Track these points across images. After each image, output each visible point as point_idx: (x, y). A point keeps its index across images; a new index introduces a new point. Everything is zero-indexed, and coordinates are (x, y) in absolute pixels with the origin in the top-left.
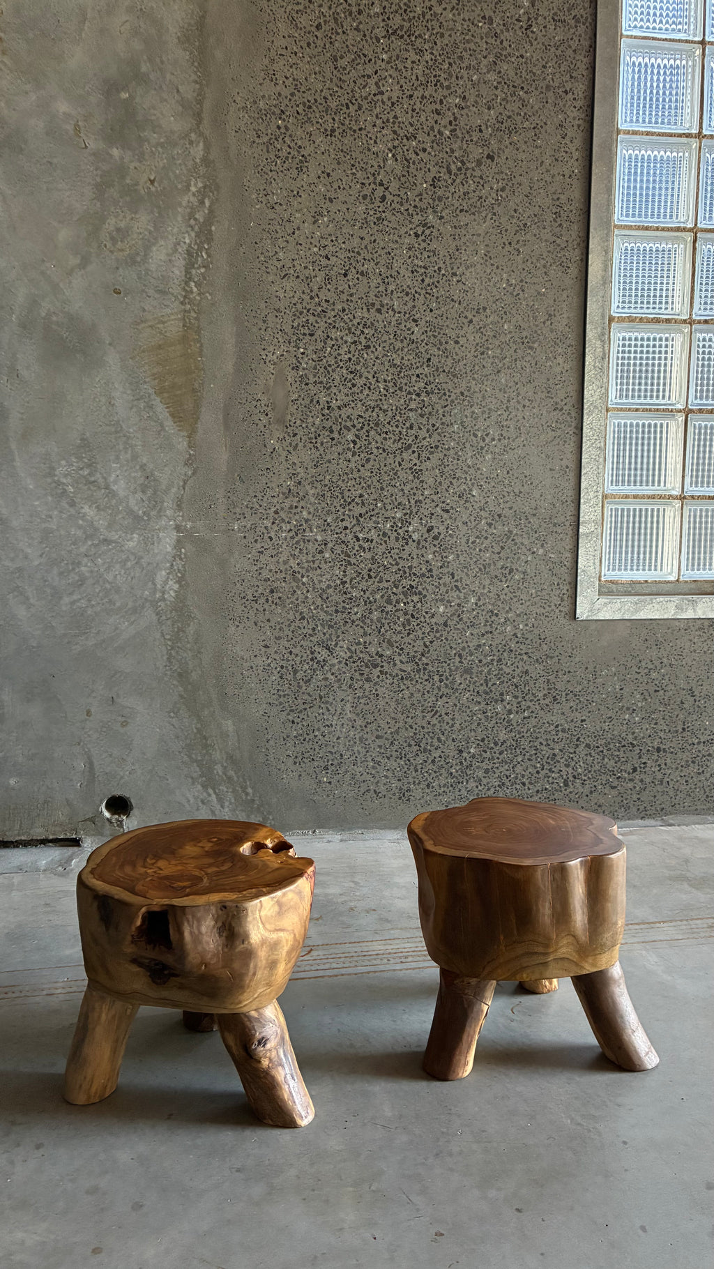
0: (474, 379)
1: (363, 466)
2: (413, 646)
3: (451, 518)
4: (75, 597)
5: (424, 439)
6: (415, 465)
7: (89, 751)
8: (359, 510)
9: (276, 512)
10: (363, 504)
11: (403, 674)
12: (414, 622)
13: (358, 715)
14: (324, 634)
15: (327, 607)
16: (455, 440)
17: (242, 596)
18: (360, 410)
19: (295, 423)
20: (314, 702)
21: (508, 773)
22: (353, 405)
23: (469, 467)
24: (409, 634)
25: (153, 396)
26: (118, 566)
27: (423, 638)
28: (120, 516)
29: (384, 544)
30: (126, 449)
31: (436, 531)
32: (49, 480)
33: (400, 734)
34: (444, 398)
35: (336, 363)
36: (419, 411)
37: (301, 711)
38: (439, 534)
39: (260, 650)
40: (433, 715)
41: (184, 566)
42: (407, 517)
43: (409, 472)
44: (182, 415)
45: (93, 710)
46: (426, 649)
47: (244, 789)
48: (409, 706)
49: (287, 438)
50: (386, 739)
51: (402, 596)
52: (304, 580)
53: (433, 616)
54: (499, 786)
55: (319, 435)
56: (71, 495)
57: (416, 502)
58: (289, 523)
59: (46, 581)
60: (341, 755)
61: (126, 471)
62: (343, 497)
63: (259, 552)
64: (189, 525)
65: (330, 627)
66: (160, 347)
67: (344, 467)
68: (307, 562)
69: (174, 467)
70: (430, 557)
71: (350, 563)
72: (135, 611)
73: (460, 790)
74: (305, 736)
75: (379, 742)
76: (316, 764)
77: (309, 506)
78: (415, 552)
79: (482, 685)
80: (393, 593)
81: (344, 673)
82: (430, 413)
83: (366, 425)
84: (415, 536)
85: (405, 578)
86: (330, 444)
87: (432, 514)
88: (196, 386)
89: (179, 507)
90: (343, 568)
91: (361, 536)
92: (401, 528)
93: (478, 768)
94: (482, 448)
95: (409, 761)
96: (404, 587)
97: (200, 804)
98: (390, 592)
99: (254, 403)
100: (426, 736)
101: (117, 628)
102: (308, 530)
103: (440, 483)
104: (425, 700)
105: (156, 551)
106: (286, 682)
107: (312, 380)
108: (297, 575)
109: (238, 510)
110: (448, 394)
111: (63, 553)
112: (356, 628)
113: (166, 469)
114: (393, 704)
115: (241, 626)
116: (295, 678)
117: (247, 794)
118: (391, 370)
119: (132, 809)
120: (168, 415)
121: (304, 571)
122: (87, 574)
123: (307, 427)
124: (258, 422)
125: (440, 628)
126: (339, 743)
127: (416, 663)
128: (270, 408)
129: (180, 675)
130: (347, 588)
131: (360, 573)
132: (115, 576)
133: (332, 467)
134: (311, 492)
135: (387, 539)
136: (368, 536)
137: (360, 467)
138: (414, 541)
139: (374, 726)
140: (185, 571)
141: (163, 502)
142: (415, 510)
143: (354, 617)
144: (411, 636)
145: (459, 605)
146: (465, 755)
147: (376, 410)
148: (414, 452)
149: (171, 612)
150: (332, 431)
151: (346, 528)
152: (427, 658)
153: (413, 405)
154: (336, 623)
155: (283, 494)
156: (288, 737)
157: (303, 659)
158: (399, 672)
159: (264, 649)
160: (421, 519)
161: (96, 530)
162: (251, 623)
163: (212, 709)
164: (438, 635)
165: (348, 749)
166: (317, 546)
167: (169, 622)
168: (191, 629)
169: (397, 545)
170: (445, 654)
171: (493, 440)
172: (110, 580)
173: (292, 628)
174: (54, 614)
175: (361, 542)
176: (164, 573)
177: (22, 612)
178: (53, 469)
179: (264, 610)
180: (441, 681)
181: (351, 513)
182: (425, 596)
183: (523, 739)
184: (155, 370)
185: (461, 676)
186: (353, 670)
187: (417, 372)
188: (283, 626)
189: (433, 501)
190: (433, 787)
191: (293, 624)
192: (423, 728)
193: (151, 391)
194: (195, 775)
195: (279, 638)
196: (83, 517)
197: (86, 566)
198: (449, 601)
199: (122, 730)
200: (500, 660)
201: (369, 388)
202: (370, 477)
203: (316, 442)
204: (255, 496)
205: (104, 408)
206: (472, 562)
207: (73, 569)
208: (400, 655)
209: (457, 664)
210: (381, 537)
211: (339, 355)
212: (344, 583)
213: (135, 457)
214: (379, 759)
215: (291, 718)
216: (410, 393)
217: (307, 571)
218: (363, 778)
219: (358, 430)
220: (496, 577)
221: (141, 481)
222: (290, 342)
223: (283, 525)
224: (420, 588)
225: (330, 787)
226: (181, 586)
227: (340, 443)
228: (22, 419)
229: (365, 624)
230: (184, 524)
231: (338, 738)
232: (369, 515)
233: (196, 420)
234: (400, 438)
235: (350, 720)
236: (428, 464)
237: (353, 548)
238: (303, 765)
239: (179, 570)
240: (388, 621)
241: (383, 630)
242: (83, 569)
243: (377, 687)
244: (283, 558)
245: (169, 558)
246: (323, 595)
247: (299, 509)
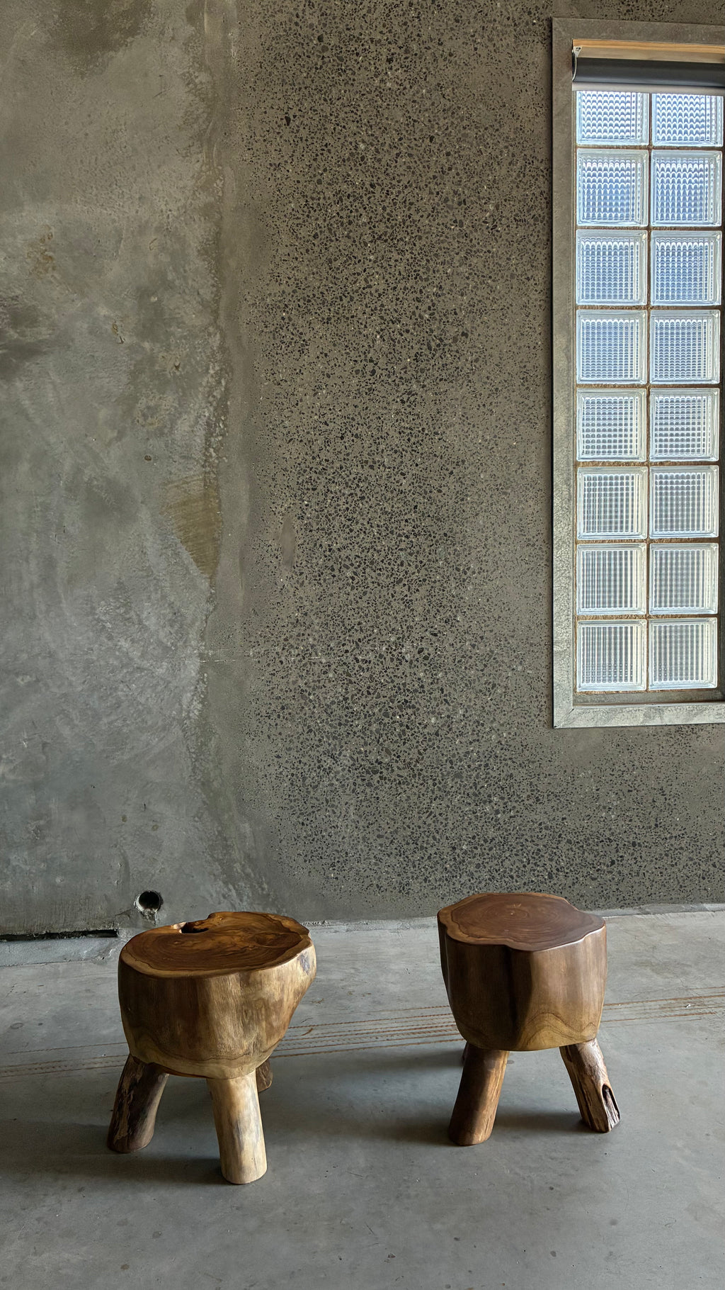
0: (455, 522)
1: (361, 598)
2: (409, 754)
3: (438, 640)
4: (113, 718)
5: (414, 573)
6: (406, 596)
7: (125, 852)
8: (357, 636)
9: (286, 640)
10: (361, 630)
11: (400, 779)
12: (409, 733)
13: (360, 816)
14: (329, 745)
15: (332, 721)
16: (440, 574)
17: (258, 712)
18: (357, 550)
19: (301, 564)
20: (321, 806)
21: (497, 868)
22: (351, 547)
23: (453, 596)
24: (404, 743)
25: (179, 545)
26: (149, 690)
27: (417, 747)
28: (152, 647)
29: (380, 664)
30: (156, 590)
31: (426, 652)
32: (90, 618)
33: (399, 834)
34: (430, 538)
35: (336, 512)
36: (409, 550)
37: (309, 815)
38: (429, 654)
39: (273, 760)
40: (429, 816)
41: (206, 688)
42: (400, 640)
43: (401, 602)
44: (204, 560)
45: (128, 816)
46: (421, 757)
47: (260, 885)
48: (406, 807)
49: (295, 576)
50: (387, 838)
51: (397, 710)
52: (311, 697)
53: (425, 727)
54: (489, 879)
55: (322, 573)
56: (110, 630)
57: (408, 628)
58: (297, 648)
59: (87, 705)
60: (347, 853)
61: (156, 608)
62: (344, 625)
63: (271, 674)
64: (211, 653)
65: (335, 738)
66: (184, 503)
67: (344, 600)
68: (313, 681)
69: (198, 604)
71: (351, 682)
72: (164, 729)
73: (454, 884)
74: (314, 836)
75: (379, 841)
76: (324, 861)
77: (314, 634)
78: (408, 671)
79: (471, 788)
80: (389, 707)
81: (348, 779)
82: (418, 552)
83: (363, 564)
84: (408, 657)
85: (400, 694)
86: (331, 580)
87: (422, 638)
88: (216, 535)
89: (202, 638)
90: (344, 687)
91: (360, 658)
92: (395, 650)
93: (470, 863)
94: (464, 580)
95: (407, 857)
96: (399, 702)
97: (222, 898)
98: (387, 706)
99: (266, 548)
100: (423, 835)
101: (148, 744)
102: (314, 653)
103: (428, 611)
104: (421, 802)
105: (183, 676)
106: (296, 788)
107: (315, 527)
108: (304, 693)
109: (252, 639)
110: (433, 535)
111: (102, 680)
112: (357, 739)
113: (191, 606)
114: (392, 806)
115: (256, 739)
116: (304, 785)
117: (263, 889)
118: (383, 517)
119: (162, 903)
120: (192, 560)
121: (311, 690)
122: (123, 698)
123: (312, 566)
124: (269, 564)
125: (432, 738)
126: (344, 843)
127: (412, 769)
128: (279, 552)
129: (203, 784)
130: (349, 704)
131: (360, 690)
132: (147, 699)
133: (334, 600)
134: (317, 621)
135: (383, 660)
136: (367, 658)
137: (358, 599)
138: (407, 661)
139: (375, 827)
140: (208, 693)
141: (188, 634)
142: (407, 635)
143: (356, 729)
144: (407, 745)
145: (448, 717)
146: (458, 851)
147: (371, 551)
148: (404, 585)
149: (195, 729)
150: (333, 570)
151: (347, 651)
152: (421, 764)
153: (403, 546)
154: (339, 735)
155: (292, 623)
156: (298, 837)
157: (311, 767)
158: (397, 778)
159: (276, 759)
160: (413, 642)
161: (131, 659)
162: (264, 737)
163: (231, 814)
164: (430, 743)
165: (352, 848)
166: (321, 668)
167: (194, 738)
168: (213, 743)
169: (392, 665)
170: (438, 760)
171: (474, 573)
172: (143, 702)
173: (300, 741)
174: (94, 733)
175: (360, 663)
176: (189, 695)
177: (66, 732)
178: (93, 608)
179: (276, 725)
180: (434, 785)
181: (351, 639)
182: (418, 709)
183: (510, 837)
184: (180, 524)
185: (453, 780)
186: (355, 776)
187: (406, 517)
188: (293, 738)
189: (423, 626)
190: (429, 881)
191: (302, 737)
192: (420, 827)
193: (177, 541)
194: (216, 873)
195: (289, 749)
196: (120, 649)
197: (122, 690)
198: (440, 714)
199: (153, 833)
200: (487, 765)
201: (365, 532)
202: (367, 607)
203: (320, 580)
204: (268, 627)
205: (136, 556)
206: (458, 679)
207: (111, 694)
208: (397, 762)
209: (448, 769)
210: (378, 658)
211: (338, 505)
212: (346, 699)
213: (164, 597)
214: (380, 856)
215: (301, 820)
216: (400, 535)
217: (314, 689)
218: (366, 874)
219: (356, 568)
220: (481, 691)
221: (170, 616)
222: (295, 496)
223: (292, 650)
224: (413, 702)
225: (336, 882)
226: (204, 705)
227: (341, 579)
228: (67, 567)
229: (365, 735)
230: (206, 652)
231: (344, 838)
232: (367, 639)
233: (217, 564)
234: (393, 574)
235: (353, 821)
236: (417, 595)
237: (354, 669)
238: (312, 863)
239: (202, 692)
240: (385, 732)
241: (381, 740)
242: (120, 693)
243: (378, 791)
244: (292, 679)
245: (194, 682)
246: (327, 710)
247: (306, 636)
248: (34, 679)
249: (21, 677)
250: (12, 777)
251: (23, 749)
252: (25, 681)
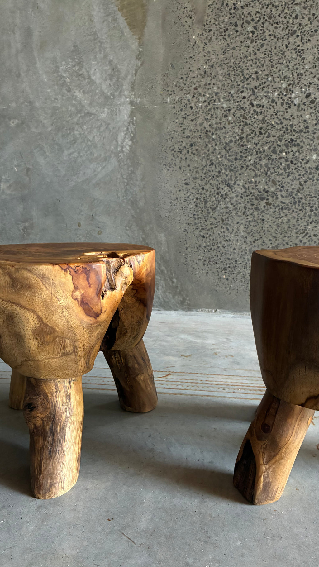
1: (258, 50)
2: (292, 185)
4: (72, 150)
5: (306, 25)
6: (299, 46)
8: (254, 83)
9: (196, 89)
10: (258, 79)
11: (283, 205)
12: (293, 167)
13: (248, 233)
14: (227, 175)
15: (229, 156)
17: (172, 148)
18: (258, 8)
19: (210, 22)
20: (218, 224)
22: (252, 4)
24: (288, 176)
25: (117, 12)
26: (95, 130)
27: (299, 179)
28: (97, 97)
29: (272, 108)
30: (100, 51)
31: (313, 96)
32: (55, 75)
36: (303, 5)
37: (209, 230)
38: (315, 98)
39: (183, 187)
40: (305, 236)
41: (135, 129)
42: (291, 87)
43: (294, 52)
44: (135, 24)
45: (81, 223)
46: (301, 187)
47: (171, 279)
48: (286, 228)
49: (204, 33)
51: (284, 148)
52: (214, 137)
53: (307, 162)
55: (227, 29)
56: (68, 84)
57: (298, 75)
58: (204, 96)
59: (55, 141)
60: (236, 261)
61: (100, 66)
62: (243, 75)
63: (184, 118)
64: (139, 101)
65: (231, 170)
67: (245, 52)
68: (216, 123)
69: (130, 61)
70: (307, 117)
71: (246, 124)
72: (105, 159)
74: (212, 247)
76: (218, 266)
77: (218, 83)
78: (296, 113)
80: (278, 145)
81: (240, 203)
82: (311, 6)
83: (262, 19)
84: (296, 102)
85: (287, 134)
86: (235, 35)
87: (310, 84)
88: (144, 2)
89: (133, 88)
90: (241, 127)
91: (255, 103)
92: (285, 95)
96: (286, 141)
98: (275, 144)
99: (182, 10)
101: (95, 171)
102: (217, 100)
104: (299, 225)
105: (118, 119)
106: (200, 209)
108: (209, 133)
109: (170, 89)
111: (64, 122)
112: (249, 171)
113: (125, 62)
114: (275, 227)
115: (171, 169)
116: (206, 207)
117: (173, 282)
120: (126, 24)
121: (214, 130)
122: (78, 136)
123: (219, 24)
124: (184, 23)
125: (312, 171)
126: (234, 253)
127: (293, 197)
128: (193, 13)
129: (132, 202)
130: (244, 142)
131: (254, 131)
132: (94, 137)
133: (236, 53)
134: (220, 72)
135: (274, 104)
136: (260, 103)
137: (256, 51)
138: (295, 105)
139: (260, 242)
140: (136, 132)
141: (122, 85)
142: (297, 81)
143: (248, 163)
144: (290, 177)
147: (270, 6)
148: (298, 36)
149: (127, 160)
150: (236, 26)
151: (244, 98)
152: (301, 193)
154: (235, 168)
155: (201, 75)
156: (200, 246)
157: (211, 193)
158: (280, 204)
159: (185, 186)
160: (302, 88)
161: (83, 106)
162: (177, 168)
163: (151, 226)
164: (311, 176)
165: (241, 257)
166: (223, 112)
167: (126, 167)
168: (139, 173)
169: (282, 109)
172: (91, 140)
173: (204, 171)
174: (60, 162)
175: (255, 108)
176: (123, 134)
177: (42, 161)
178: (57, 67)
179: (186, 158)
180: (311, 211)
181: (248, 86)
182: (302, 147)
186: (246, 202)
188: (199, 170)
189: (312, 73)
191: (205, 168)
193: (116, 9)
195: (195, 178)
196: (75, 99)
197: (77, 130)
199: (98, 236)
202: (264, 58)
203: (225, 35)
204: (182, 78)
205: (87, 24)
207: (70, 133)
208: (281, 191)
210: (270, 103)
212: (241, 138)
213: (106, 56)
215: (202, 234)
219: (256, 23)
221: (109, 72)
223: (200, 98)
224: (298, 141)
225: (227, 282)
226: (133, 142)
227: (242, 34)
228: (40, 36)
229: (256, 168)
230: (135, 100)
231: (234, 249)
232: (261, 87)
233: (144, 26)
234: (288, 26)
235: (242, 237)
236: (309, 45)
237: (249, 112)
238: (209, 266)
239: (132, 132)
240: (273, 166)
241: (269, 173)
242: (76, 133)
243: (263, 214)
244: (199, 121)
245: (126, 124)
246: (226, 147)
247: (212, 85)
248: (20, 122)
249: (12, 121)
250: (8, 192)
251: (15, 172)
252: (15, 123)
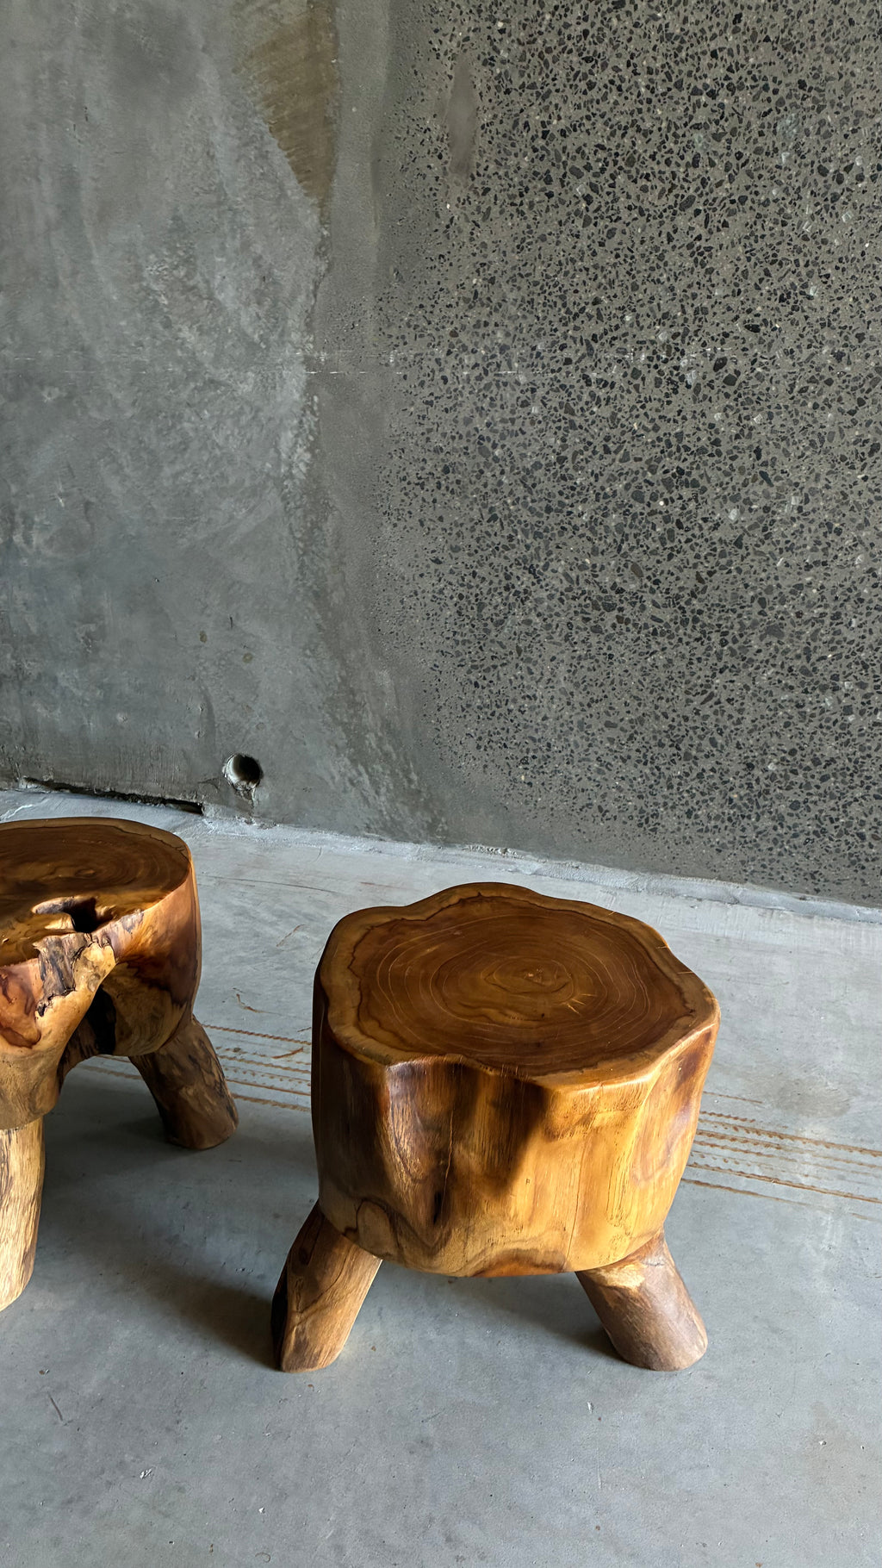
0: (829, 51)
1: (602, 244)
2: (678, 579)
3: (761, 341)
4: (178, 467)
5: (719, 184)
6: (699, 238)
7: (207, 689)
8: (591, 328)
9: (454, 334)
10: (600, 316)
11: (657, 625)
12: (681, 536)
13: (577, 685)
14: (528, 547)
15: (533, 501)
16: (779, 183)
17: (402, 474)
18: (600, 134)
19: (486, 169)
20: (509, 658)
21: (834, 815)
22: (588, 125)
23: (805, 238)
24: (670, 557)
25: (268, 137)
26: (229, 422)
27: (695, 566)
28: (230, 343)
29: (633, 391)
30: (233, 230)
31: (731, 367)
32: (136, 286)
33: (646, 725)
34: (764, 95)
35: (561, 43)
36: (713, 128)
37: (488, 670)
38: (738, 373)
39: (428, 566)
40: (706, 700)
41: (317, 424)
42: (678, 340)
43: (687, 253)
44: (309, 167)
45: (208, 634)
46: (701, 586)
47: (407, 773)
48: (663, 679)
49: (473, 197)
50: (622, 729)
51: (661, 488)
52: (497, 453)
53: (716, 527)
54: (815, 833)
55: (527, 190)
56: (166, 310)
57: (696, 312)
58: (474, 352)
59: (141, 442)
60: (549, 745)
61: (235, 268)
62: (564, 305)
63: (427, 403)
64: (324, 356)
65: (537, 535)
66: (274, 46)
67: (569, 248)
68: (503, 421)
69: (300, 259)
70: (718, 416)
71: (572, 425)
72: (254, 493)
73: (743, 830)
74: (494, 708)
75: (609, 733)
76: (510, 753)
77: (506, 322)
78: (689, 407)
79: (798, 657)
80: (646, 481)
81: (558, 614)
82: (734, 132)
83: (611, 164)
84: (691, 378)
85: (670, 455)
86: (545, 205)
87: (726, 335)
88: (330, 112)
89: (309, 327)
90: (560, 434)
91: (593, 375)
92: (666, 361)
93: (780, 797)
94: (835, 198)
95: (658, 769)
96: (666, 472)
97: (348, 784)
98: (641, 480)
99: (420, 136)
100: (691, 733)
101: (231, 518)
102: (504, 363)
103: (745, 273)
104: (693, 674)
106: (467, 621)
107: (517, 81)
108: (485, 443)
109: (394, 331)
110: (772, 86)
111: (159, 400)
112: (578, 540)
113: (290, 262)
114: (637, 675)
115: (401, 524)
116: (480, 616)
117: (410, 781)
118: (662, 48)
119: (262, 777)
120: (289, 168)
121: (497, 437)
122: (192, 434)
123: (506, 174)
124: (425, 171)
125: (727, 550)
126: (545, 726)
127: (680, 608)
128: (444, 145)
129: (316, 594)
130: (567, 470)
131: (590, 444)
132: (227, 438)
133: (548, 249)
134: (511, 296)
135: (639, 381)
136: (606, 377)
137: (596, 247)
138: (688, 387)
139: (602, 707)
140: (319, 433)
141: (285, 319)
142: (693, 328)
143: (577, 522)
144: (675, 560)
145: (766, 509)
146: (757, 772)
147: (631, 132)
149: (302, 497)
150: (548, 181)
151: (568, 361)
152: (700, 600)
153: (701, 116)
154: (546, 530)
155: (466, 300)
156: (468, 706)
157: (492, 586)
158: (650, 622)
159: (433, 566)
160: (704, 345)
161: (200, 364)
162: (414, 522)
163: (360, 651)
164: (723, 561)
165: (560, 737)
166: (518, 394)
167: (299, 513)
168: (329, 526)
169: (658, 394)
170: (735, 596)
171: (860, 178)
172: (221, 444)
173: (476, 534)
174: (154, 491)
175: (593, 387)
176: (290, 435)
177: (115, 486)
178: (139, 268)
179: (434, 501)
180: (723, 643)
181: (577, 335)
182: (704, 490)
183: (868, 761)
184: (269, 91)
185: (761, 638)
186: (572, 611)
187: (713, 46)
188: (463, 529)
189: (729, 309)
190: (697, 817)
191: (478, 528)
192: (686, 719)
193: (265, 128)
194: (341, 743)
195: (456, 549)
196: (182, 346)
197: (189, 421)
198: (748, 502)
200: (836, 616)
201: (619, 89)
202: (614, 265)
203: (521, 204)
204: (421, 306)
205: (199, 164)
206: (796, 429)
207: (174, 426)
208: (652, 591)
209: (755, 616)
210: (629, 377)
211: (567, 26)
212: (561, 460)
213: (246, 245)
214: (609, 759)
215: (473, 679)
216: (696, 92)
217: (503, 437)
218: (579, 785)
219: (595, 175)
220: (843, 458)
221: (256, 284)
222: (480, 11)
223: (465, 357)
224: (695, 475)
225: (529, 790)
226: (314, 456)
227: (563, 202)
228: (96, 189)
229: (595, 533)
230: (316, 355)
231: (545, 718)
232: (609, 336)
233: (331, 175)
234: (674, 186)
235: (563, 691)
236: (724, 236)
237: (580, 398)
238: (490, 751)
239: (311, 432)
240: (635, 531)
241: (625, 546)
242: (186, 425)
243: (611, 643)
244: (464, 412)
245: (297, 410)
246: (526, 479)
247: (491, 327)
248: (65, 394)
249: (47, 389)
250: (49, 553)
251: (60, 509)
252: (54, 397)
